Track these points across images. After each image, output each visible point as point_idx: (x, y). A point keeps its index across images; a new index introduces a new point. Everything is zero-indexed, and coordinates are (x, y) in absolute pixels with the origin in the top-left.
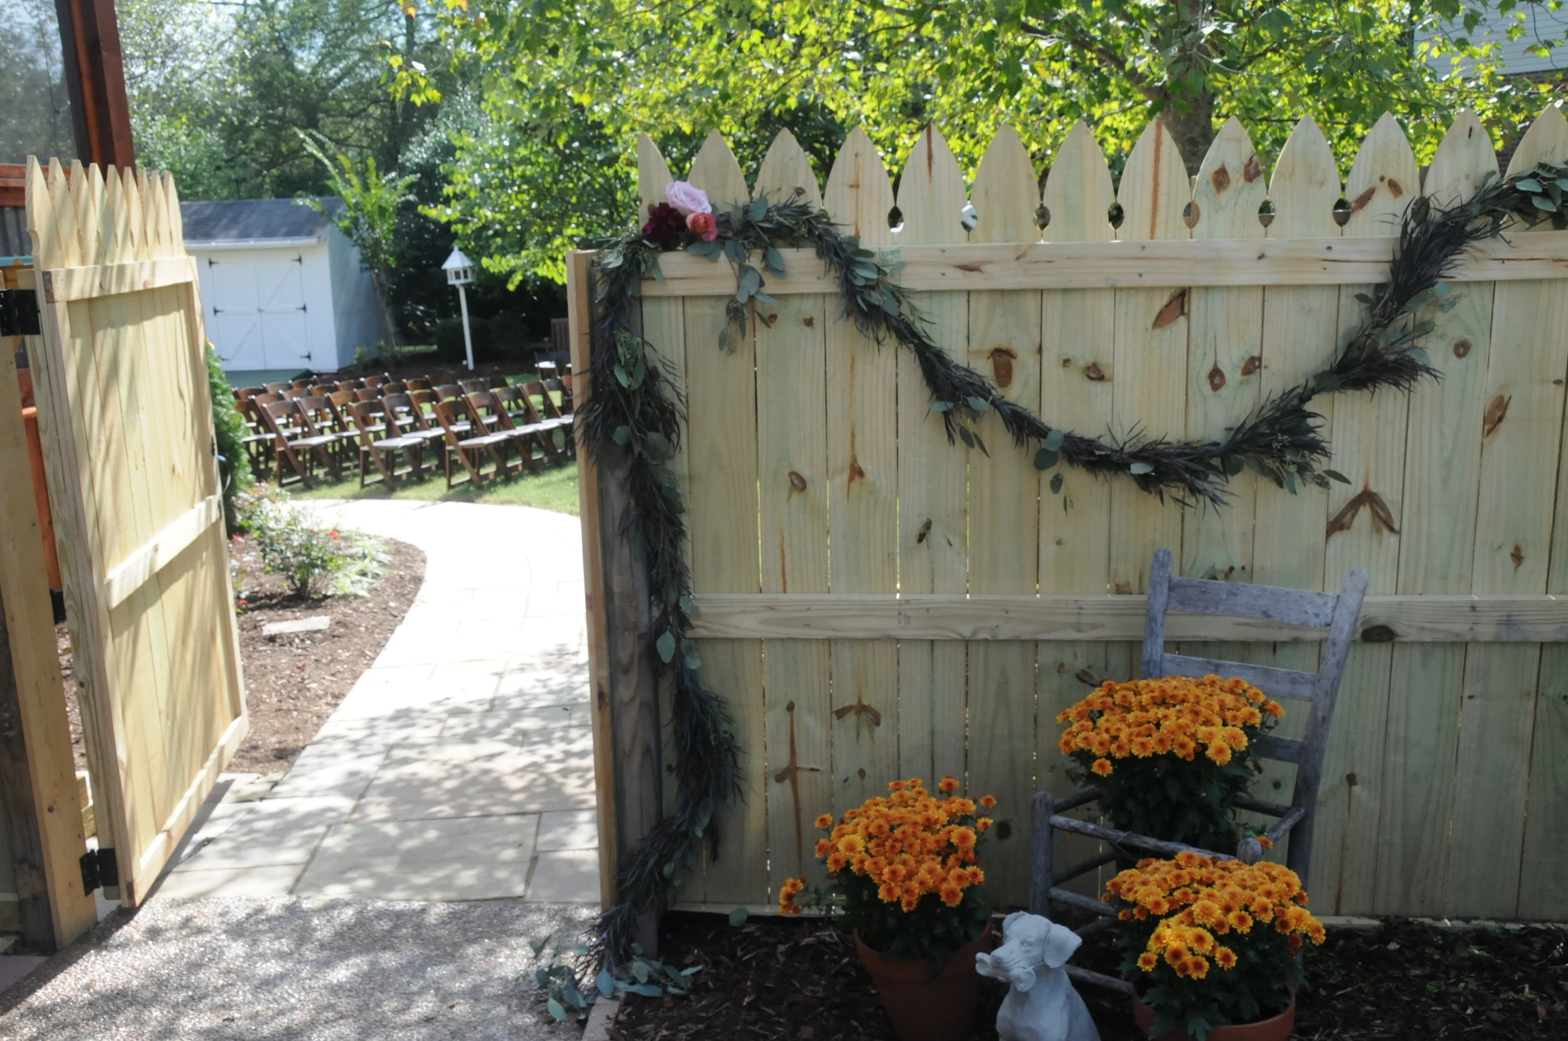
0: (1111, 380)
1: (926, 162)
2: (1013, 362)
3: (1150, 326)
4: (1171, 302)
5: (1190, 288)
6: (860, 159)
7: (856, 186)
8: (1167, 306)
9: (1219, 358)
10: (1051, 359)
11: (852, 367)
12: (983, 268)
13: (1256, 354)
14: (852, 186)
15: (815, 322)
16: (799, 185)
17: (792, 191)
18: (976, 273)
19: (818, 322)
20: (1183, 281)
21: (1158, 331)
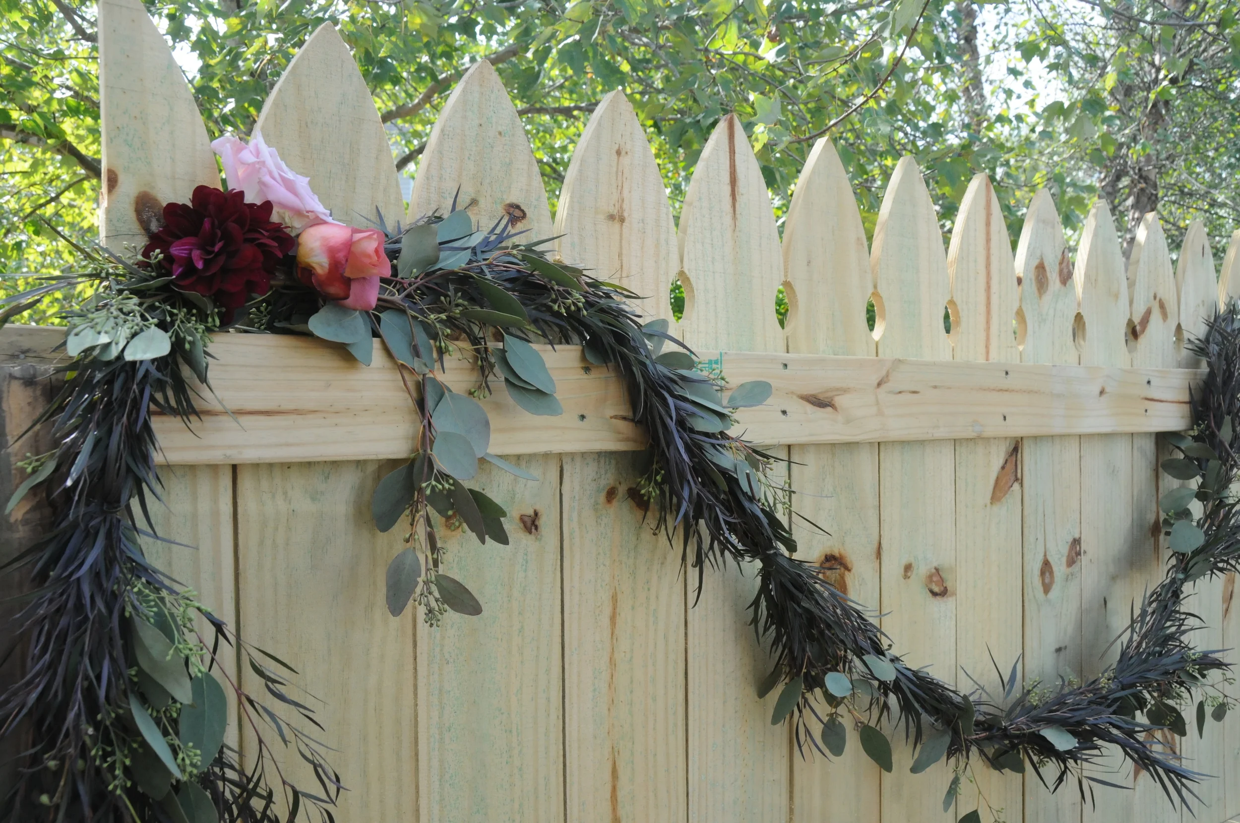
0: (954, 594)
1: (727, 189)
2: (849, 578)
3: (988, 501)
4: (1006, 461)
5: (1022, 438)
6: (625, 160)
7: (618, 218)
8: (1003, 468)
9: (1048, 546)
10: (892, 565)
11: (613, 618)
12: (839, 401)
13: (1077, 536)
14: (611, 217)
15: (542, 522)
16: (513, 199)
17: (500, 211)
18: (829, 409)
19: (548, 523)
20: (1018, 427)
21: (995, 508)
